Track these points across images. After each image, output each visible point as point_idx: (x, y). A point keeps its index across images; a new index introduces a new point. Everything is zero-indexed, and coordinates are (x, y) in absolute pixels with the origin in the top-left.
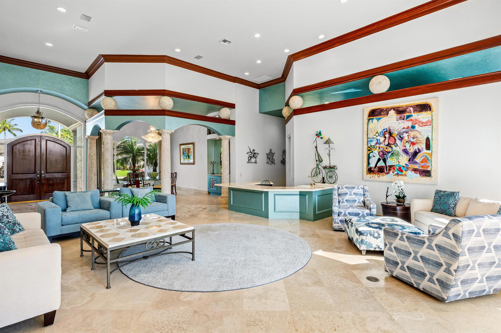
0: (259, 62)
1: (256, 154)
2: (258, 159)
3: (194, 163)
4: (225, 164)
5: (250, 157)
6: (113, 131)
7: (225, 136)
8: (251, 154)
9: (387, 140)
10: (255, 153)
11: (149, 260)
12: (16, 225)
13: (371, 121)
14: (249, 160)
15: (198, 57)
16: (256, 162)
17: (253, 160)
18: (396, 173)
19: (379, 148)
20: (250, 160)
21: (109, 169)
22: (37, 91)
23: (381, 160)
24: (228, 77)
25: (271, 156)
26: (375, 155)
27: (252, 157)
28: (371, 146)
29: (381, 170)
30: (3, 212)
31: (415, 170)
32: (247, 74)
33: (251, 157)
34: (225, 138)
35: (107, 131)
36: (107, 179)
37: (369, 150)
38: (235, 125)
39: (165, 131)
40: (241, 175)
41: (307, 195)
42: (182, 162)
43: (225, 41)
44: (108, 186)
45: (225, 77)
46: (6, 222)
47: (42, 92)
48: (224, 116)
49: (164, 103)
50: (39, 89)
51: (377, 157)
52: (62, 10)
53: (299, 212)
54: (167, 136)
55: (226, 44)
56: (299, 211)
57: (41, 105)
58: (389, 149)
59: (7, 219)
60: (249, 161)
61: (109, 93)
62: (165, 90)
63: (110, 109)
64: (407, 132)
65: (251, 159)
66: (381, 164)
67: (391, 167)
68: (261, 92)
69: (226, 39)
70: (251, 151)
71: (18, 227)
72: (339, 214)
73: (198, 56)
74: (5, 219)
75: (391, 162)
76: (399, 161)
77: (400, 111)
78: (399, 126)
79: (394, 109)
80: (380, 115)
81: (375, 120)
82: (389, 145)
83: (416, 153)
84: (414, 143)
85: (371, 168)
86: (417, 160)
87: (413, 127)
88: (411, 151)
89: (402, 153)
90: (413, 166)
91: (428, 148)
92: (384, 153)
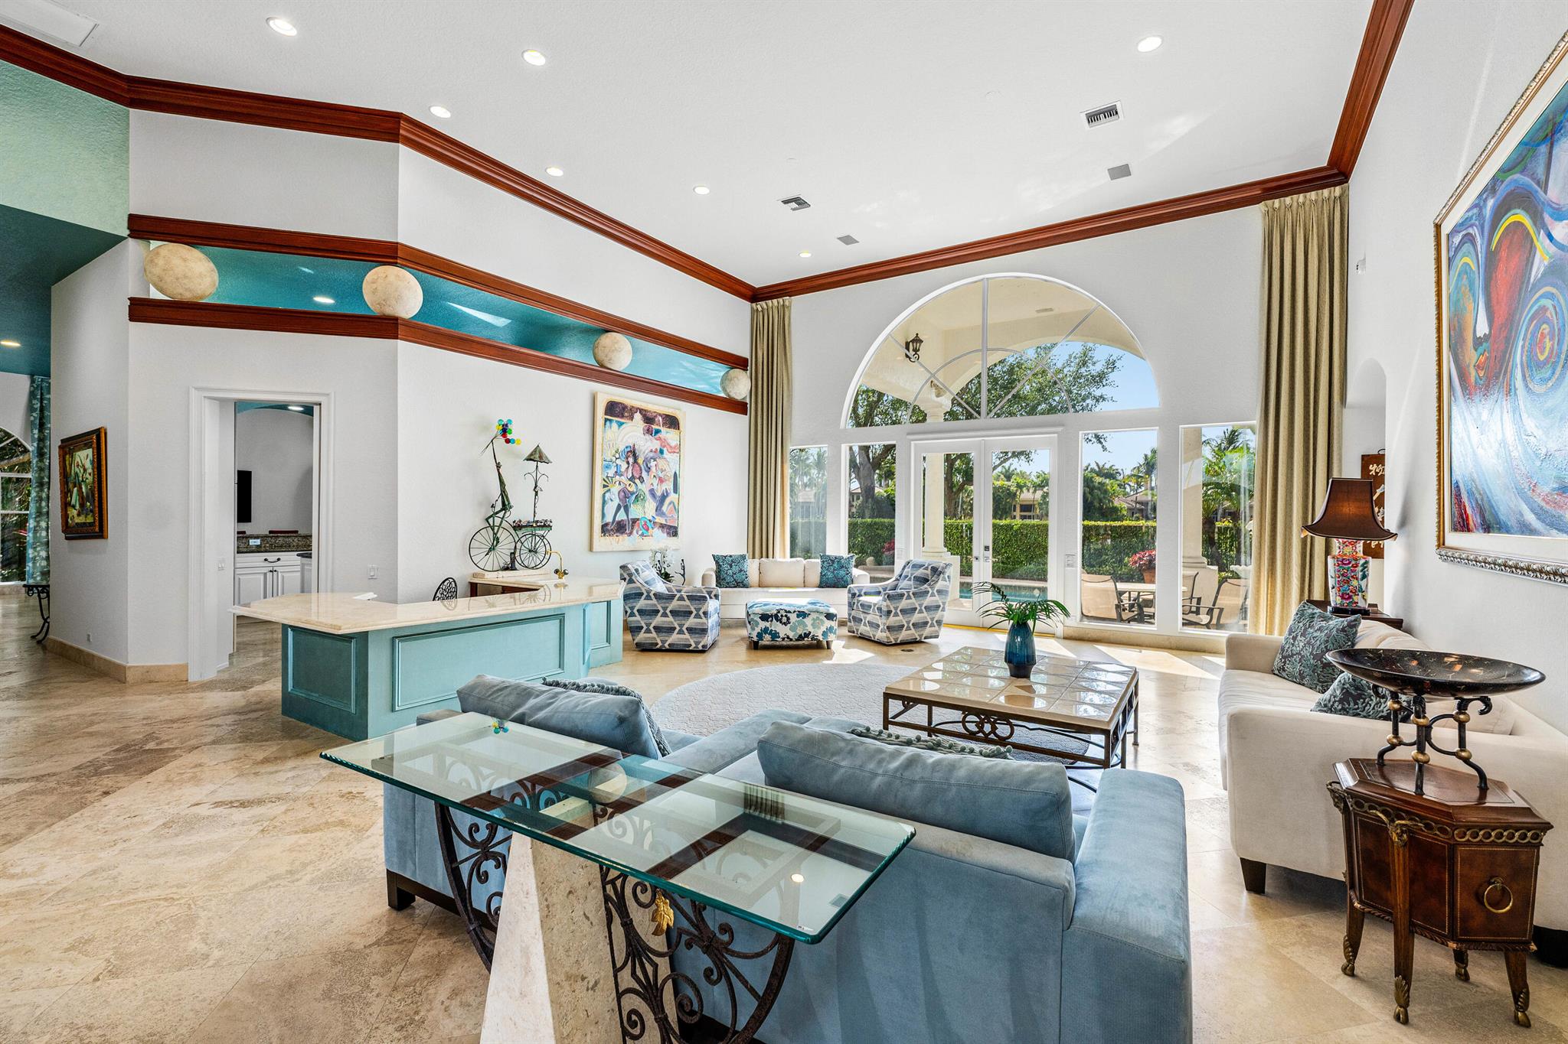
9: (631, 468)
13: (608, 423)
18: (640, 532)
19: (620, 484)
23: (622, 508)
26: (613, 497)
28: (607, 477)
29: (620, 528)
31: (662, 526)
37: (605, 486)
51: (617, 501)
58: (632, 489)
64: (655, 460)
66: (621, 516)
67: (635, 521)
75: (636, 511)
76: (645, 510)
77: (649, 419)
78: (646, 445)
79: (641, 411)
80: (623, 416)
81: (615, 425)
82: (632, 479)
83: (664, 497)
84: (661, 480)
85: (607, 524)
86: (664, 508)
87: (662, 452)
88: (659, 494)
89: (648, 496)
90: (660, 520)
91: (676, 490)
92: (625, 495)
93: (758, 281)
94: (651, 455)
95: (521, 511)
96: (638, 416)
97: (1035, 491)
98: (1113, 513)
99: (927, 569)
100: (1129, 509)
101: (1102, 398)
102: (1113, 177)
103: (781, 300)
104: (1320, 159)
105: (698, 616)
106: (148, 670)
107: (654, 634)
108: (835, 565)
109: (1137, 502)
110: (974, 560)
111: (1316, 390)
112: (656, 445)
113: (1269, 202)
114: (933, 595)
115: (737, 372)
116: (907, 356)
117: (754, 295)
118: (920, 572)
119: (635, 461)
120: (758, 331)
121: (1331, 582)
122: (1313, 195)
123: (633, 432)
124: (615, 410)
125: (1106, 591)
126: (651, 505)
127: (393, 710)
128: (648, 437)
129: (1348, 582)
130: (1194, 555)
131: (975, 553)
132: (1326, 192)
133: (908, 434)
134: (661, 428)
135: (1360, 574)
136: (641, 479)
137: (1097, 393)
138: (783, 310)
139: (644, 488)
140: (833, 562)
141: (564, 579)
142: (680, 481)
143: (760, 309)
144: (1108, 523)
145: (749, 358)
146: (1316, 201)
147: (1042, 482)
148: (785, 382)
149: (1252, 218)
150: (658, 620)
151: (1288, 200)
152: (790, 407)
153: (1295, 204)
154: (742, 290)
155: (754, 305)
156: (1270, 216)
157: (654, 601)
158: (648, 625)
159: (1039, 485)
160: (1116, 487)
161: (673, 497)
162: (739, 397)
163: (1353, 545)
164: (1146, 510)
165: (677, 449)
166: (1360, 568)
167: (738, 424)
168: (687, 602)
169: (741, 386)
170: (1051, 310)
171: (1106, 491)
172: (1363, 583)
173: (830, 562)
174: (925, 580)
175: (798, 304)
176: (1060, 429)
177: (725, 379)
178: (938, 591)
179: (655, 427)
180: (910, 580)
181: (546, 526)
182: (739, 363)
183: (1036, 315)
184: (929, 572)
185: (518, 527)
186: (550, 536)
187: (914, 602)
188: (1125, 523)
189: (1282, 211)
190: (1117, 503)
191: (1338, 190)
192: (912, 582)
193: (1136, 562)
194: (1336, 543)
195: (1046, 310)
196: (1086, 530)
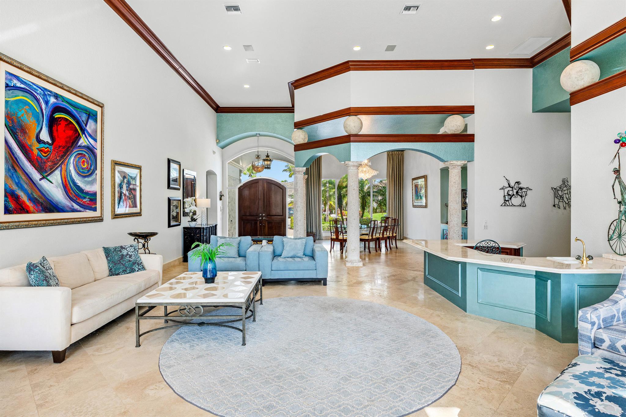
0: (497, 18)
1: (524, 190)
2: (527, 200)
3: (426, 206)
4: (452, 208)
5: (509, 195)
6: (302, 169)
7: (452, 163)
8: (511, 189)
10: (521, 189)
11: (205, 328)
12: (135, 265)
14: (505, 200)
15: (391, 48)
16: (523, 205)
17: (516, 200)
20: (508, 201)
21: (297, 213)
22: (257, 134)
24: (458, 63)
25: (566, 192)
27: (513, 195)
30: (129, 251)
32: (490, 47)
33: (511, 196)
34: (452, 165)
35: (296, 169)
36: (296, 224)
38: (474, 142)
39: (350, 163)
40: (486, 227)
41: (549, 282)
42: (415, 204)
43: (408, 8)
44: (297, 232)
45: (453, 65)
46: (126, 261)
47: (260, 135)
48: (451, 129)
49: (348, 125)
50: (258, 133)
52: (227, 48)
53: (534, 313)
54: (352, 169)
55: (412, 12)
56: (535, 310)
57: (259, 148)
59: (130, 258)
60: (506, 202)
61: (298, 125)
62: (349, 109)
63: (299, 143)
65: (511, 199)
68: (536, 71)
69: (407, 5)
70: (512, 184)
71: (137, 266)
72: (594, 343)
73: (388, 46)
74: (127, 258)
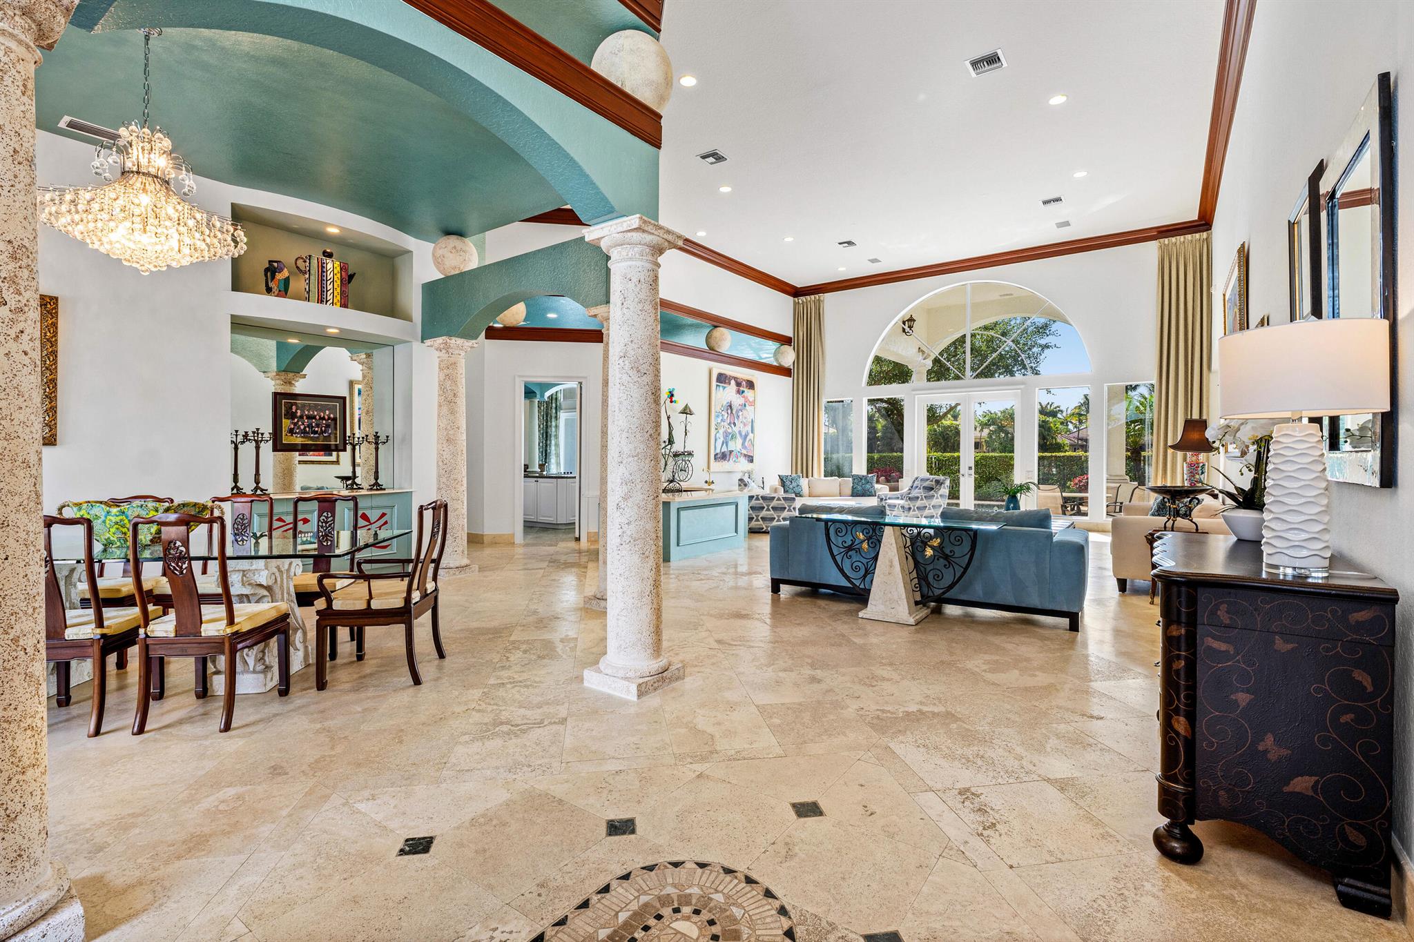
9: (729, 417)
13: (717, 387)
18: (734, 460)
19: (724, 427)
23: (725, 443)
26: (720, 436)
28: (717, 423)
29: (724, 456)
31: (745, 455)
37: (716, 429)
51: (722, 439)
58: (730, 431)
64: (742, 411)
66: (724, 449)
67: (731, 452)
75: (732, 446)
76: (735, 445)
77: (738, 384)
78: (737, 401)
79: (735, 379)
80: (725, 383)
81: (721, 388)
82: (729, 424)
83: (746, 436)
84: (745, 425)
85: (717, 454)
86: (746, 444)
87: (745, 406)
88: (743, 434)
89: (738, 435)
90: (744, 452)
91: (752, 432)
92: (726, 434)
93: (799, 283)
94: (740, 407)
95: (678, 447)
96: (733, 382)
97: (982, 430)
98: (1059, 447)
99: (932, 481)
100: (1071, 445)
101: (1047, 346)
102: (1058, 227)
103: (817, 296)
104: (1193, 215)
105: (790, 510)
106: (494, 537)
107: (761, 522)
108: (863, 481)
109: (1078, 439)
110: (961, 476)
111: (1192, 362)
112: (741, 401)
113: (1162, 240)
114: (937, 498)
115: (786, 348)
116: (904, 330)
117: (796, 292)
118: (927, 484)
119: (732, 412)
120: (798, 317)
121: (1185, 477)
122: (1189, 237)
123: (729, 393)
124: (722, 379)
125: (1055, 498)
126: (739, 441)
127: (678, 545)
128: (738, 395)
129: (1194, 476)
130: (1119, 473)
131: (962, 472)
132: (1197, 235)
133: (913, 390)
134: (745, 389)
135: (1200, 472)
136: (735, 424)
137: (1043, 342)
138: (818, 304)
139: (736, 429)
140: (861, 479)
141: (712, 487)
142: (755, 424)
143: (801, 302)
144: (1054, 454)
145: (792, 336)
146: (1192, 241)
147: (989, 421)
148: (820, 353)
149: (1151, 250)
150: (764, 513)
151: (1173, 239)
152: (824, 371)
153: (1178, 242)
154: (788, 289)
155: (796, 299)
156: (1163, 249)
157: (761, 501)
158: (757, 516)
159: (986, 424)
160: (1058, 425)
161: (751, 435)
162: (786, 365)
163: (1197, 455)
164: (1083, 445)
165: (753, 404)
166: (1200, 469)
167: (786, 382)
168: (783, 502)
169: (788, 357)
170: (1012, 295)
171: (1050, 428)
172: (1202, 477)
173: (858, 479)
174: (932, 489)
175: (828, 298)
176: (1022, 387)
177: (776, 354)
178: (941, 496)
179: (741, 389)
180: (920, 489)
181: (690, 454)
182: (786, 341)
183: (1000, 298)
184: (934, 483)
185: (676, 455)
186: (693, 460)
187: (925, 502)
188: (1067, 454)
189: (1170, 245)
190: (1059, 440)
191: (1205, 235)
192: (921, 490)
193: (1076, 484)
194: (1189, 454)
195: (1007, 295)
196: (1040, 458)
